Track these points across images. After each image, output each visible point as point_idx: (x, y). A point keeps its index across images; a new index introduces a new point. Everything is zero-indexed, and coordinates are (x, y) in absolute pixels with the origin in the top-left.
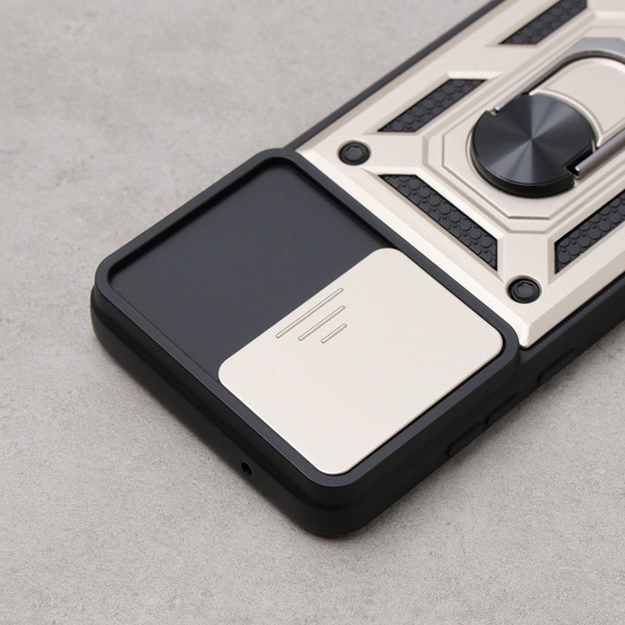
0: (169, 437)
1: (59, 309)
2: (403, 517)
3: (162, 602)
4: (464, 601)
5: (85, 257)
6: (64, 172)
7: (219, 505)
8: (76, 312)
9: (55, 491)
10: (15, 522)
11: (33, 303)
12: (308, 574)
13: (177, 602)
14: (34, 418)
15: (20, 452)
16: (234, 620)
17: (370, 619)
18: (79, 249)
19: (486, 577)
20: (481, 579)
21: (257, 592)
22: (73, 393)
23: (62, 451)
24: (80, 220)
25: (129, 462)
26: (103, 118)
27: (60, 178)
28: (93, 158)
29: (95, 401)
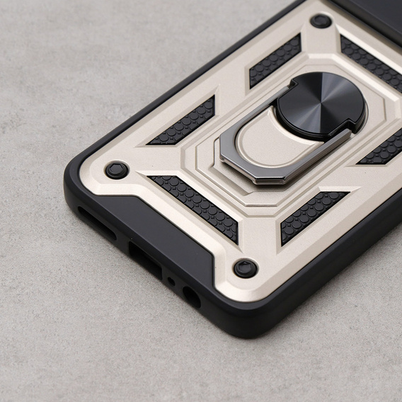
0: (140, 286)
1: (32, 215)
2: (323, 308)
3: (174, 397)
4: (384, 355)
5: (39, 177)
6: (6, 124)
7: (192, 324)
8: (45, 215)
9: (72, 338)
10: (50, 363)
11: (12, 215)
12: (270, 358)
13: (184, 394)
14: (39, 291)
15: (37, 316)
16: (228, 399)
17: (323, 379)
18: (34, 173)
19: (394, 336)
20: (391, 338)
21: (239, 377)
22: (62, 270)
23: (67, 310)
24: (28, 153)
25: (118, 308)
26: (21, 82)
27: (4, 128)
28: (23, 110)
29: (80, 272)
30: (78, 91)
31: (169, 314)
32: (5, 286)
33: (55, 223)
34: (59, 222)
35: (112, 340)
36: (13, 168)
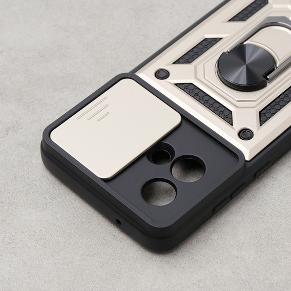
5: (30, 166)
6: (9, 128)
9: (47, 278)
11: (11, 192)
14: (27, 246)
15: (25, 263)
18: (26, 163)
20: (260, 280)
22: (43, 230)
23: (45, 258)
24: (23, 149)
25: (79, 258)
26: (20, 99)
27: (7, 131)
28: (21, 119)
29: (54, 232)
30: (57, 105)
31: (113, 262)
32: (5, 242)
33: (39, 198)
34: (42, 197)
35: (74, 280)
36: (13, 159)
